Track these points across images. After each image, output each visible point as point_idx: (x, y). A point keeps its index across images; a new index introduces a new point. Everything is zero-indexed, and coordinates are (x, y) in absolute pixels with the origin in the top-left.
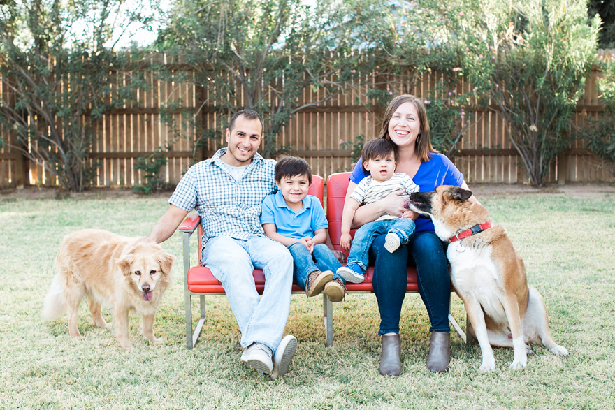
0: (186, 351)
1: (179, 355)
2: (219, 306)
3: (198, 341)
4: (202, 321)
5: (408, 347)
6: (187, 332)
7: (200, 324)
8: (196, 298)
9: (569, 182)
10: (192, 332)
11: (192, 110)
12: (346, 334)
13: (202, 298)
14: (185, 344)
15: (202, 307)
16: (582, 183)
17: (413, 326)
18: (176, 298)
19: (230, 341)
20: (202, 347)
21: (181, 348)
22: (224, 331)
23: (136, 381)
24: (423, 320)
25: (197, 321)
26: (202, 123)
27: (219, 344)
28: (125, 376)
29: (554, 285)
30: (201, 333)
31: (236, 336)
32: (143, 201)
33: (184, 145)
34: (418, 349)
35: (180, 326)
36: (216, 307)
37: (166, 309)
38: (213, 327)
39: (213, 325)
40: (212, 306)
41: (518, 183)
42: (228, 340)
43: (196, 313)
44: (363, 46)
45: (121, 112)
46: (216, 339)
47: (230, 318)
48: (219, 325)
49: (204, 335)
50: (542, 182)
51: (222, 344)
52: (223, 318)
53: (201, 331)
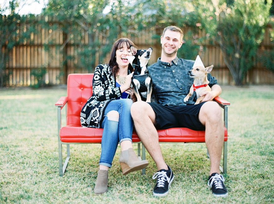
0: (59, 177)
1: (55, 180)
2: (77, 150)
3: (66, 171)
4: (68, 159)
5: (189, 175)
6: (60, 166)
7: (67, 161)
8: (65, 145)
9: (254, 84)
10: (63, 165)
11: (60, 45)
12: (152, 167)
13: (68, 146)
14: (58, 173)
15: (68, 151)
16: (261, 84)
17: (190, 162)
18: (52, 145)
19: (85, 171)
20: (68, 175)
21: (56, 175)
22: (81, 165)
23: (29, 197)
24: (195, 158)
25: (65, 159)
26: (65, 52)
27: (78, 173)
28: (23, 193)
29: (263, 137)
30: (67, 166)
31: (88, 168)
32: (34, 91)
33: (56, 63)
34: (196, 176)
35: (55, 161)
36: (75, 150)
37: (47, 151)
38: (75, 162)
39: (74, 161)
40: (73, 149)
42: (84, 170)
43: (64, 154)
44: (149, 13)
46: (76, 169)
47: (84, 157)
48: (78, 161)
49: (69, 167)
50: (240, 83)
51: (80, 173)
52: (79, 157)
53: (68, 164)
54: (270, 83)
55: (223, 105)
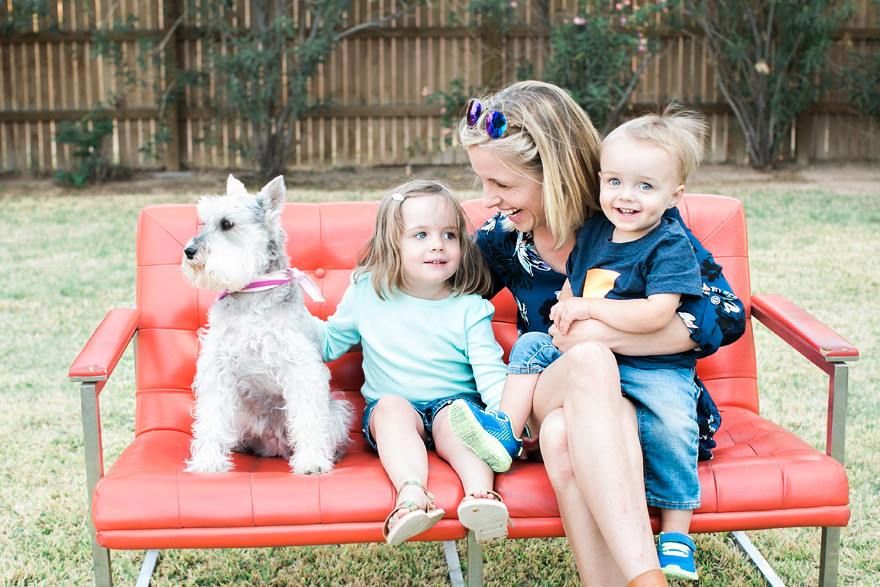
9: (815, 161)
11: (156, 35)
16: (836, 161)
26: (176, 57)
33: (144, 98)
41: (729, 162)
45: (30, 38)
50: (772, 159)
54: (866, 160)
55: (827, 359)
